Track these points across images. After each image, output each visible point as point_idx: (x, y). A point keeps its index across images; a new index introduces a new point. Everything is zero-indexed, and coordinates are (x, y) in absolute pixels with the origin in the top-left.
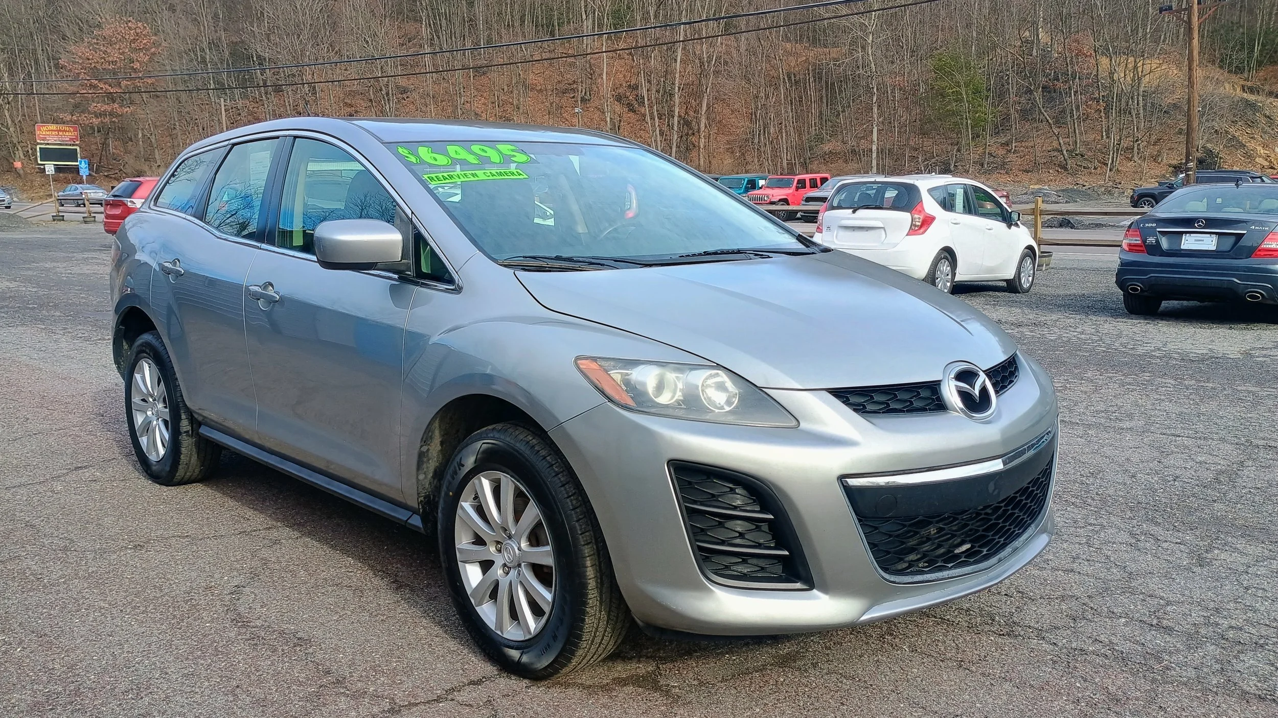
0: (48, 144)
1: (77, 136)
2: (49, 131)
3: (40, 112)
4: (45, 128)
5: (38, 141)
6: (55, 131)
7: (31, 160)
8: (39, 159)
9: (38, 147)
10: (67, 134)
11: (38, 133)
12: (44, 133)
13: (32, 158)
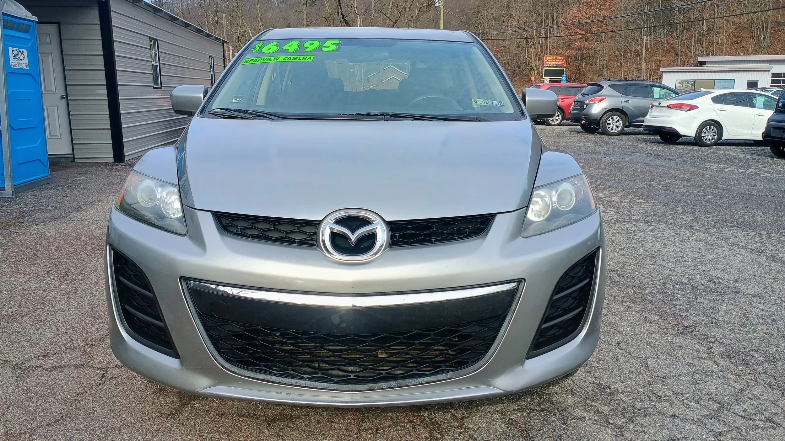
0: (550, 67)
1: (565, 62)
2: (551, 59)
3: (549, 50)
4: (549, 58)
5: (545, 65)
6: (554, 59)
7: (540, 76)
8: (544, 75)
9: (544, 68)
10: (560, 61)
11: (545, 60)
12: (548, 61)
13: (541, 75)
